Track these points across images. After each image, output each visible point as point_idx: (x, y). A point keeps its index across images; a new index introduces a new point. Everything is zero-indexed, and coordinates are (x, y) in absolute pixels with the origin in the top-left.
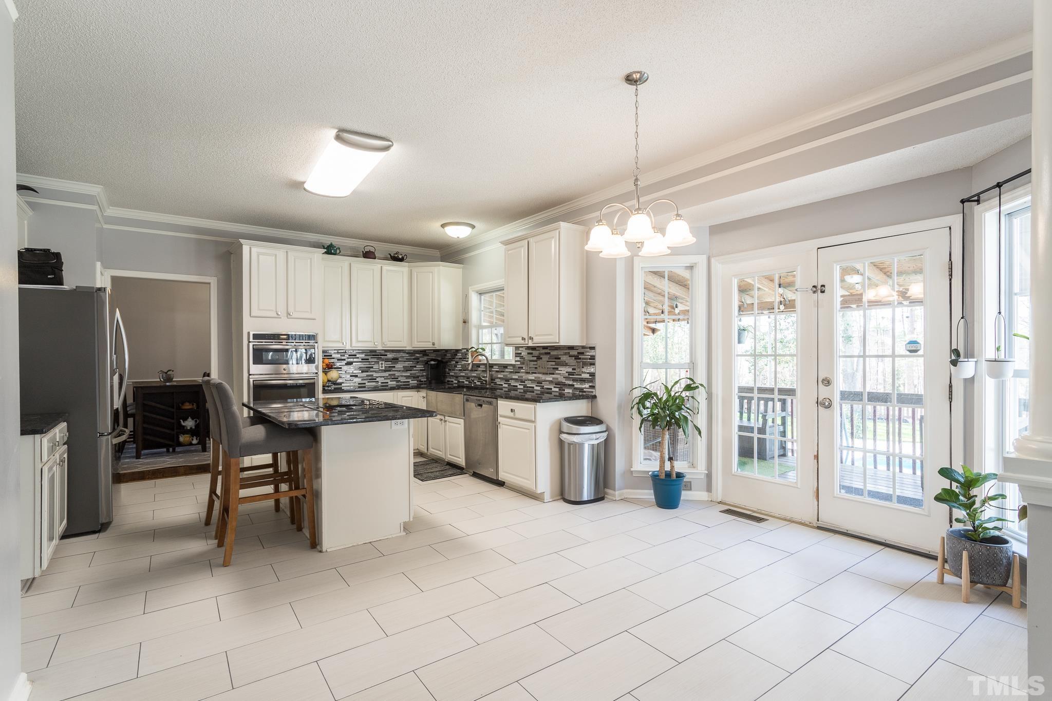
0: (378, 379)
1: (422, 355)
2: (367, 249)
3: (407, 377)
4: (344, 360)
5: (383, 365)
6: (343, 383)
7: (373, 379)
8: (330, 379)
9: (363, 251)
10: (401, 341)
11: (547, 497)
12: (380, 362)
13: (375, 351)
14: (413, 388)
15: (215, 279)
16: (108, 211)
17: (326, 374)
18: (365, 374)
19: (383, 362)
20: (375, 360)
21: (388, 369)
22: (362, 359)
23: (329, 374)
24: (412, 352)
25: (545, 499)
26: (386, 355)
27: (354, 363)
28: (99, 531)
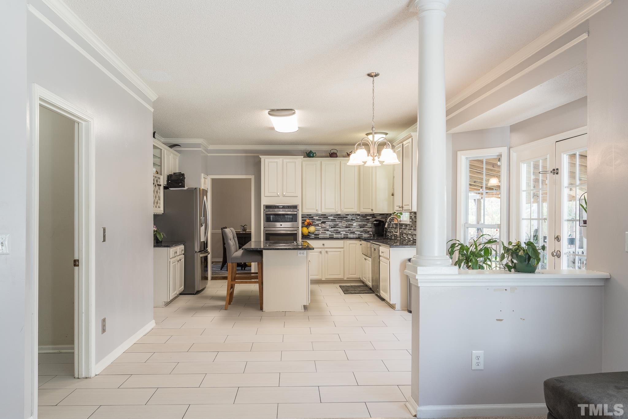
0: (341, 233)
1: (371, 217)
2: (332, 152)
3: (362, 232)
4: (321, 220)
5: (345, 224)
6: (320, 234)
7: (338, 233)
8: (310, 231)
9: (330, 153)
10: (353, 208)
11: (398, 307)
12: (343, 222)
13: (339, 215)
14: (365, 240)
15: (253, 176)
16: (210, 147)
17: (308, 229)
18: (333, 229)
19: (345, 222)
20: (340, 220)
21: (348, 226)
22: (331, 220)
23: (309, 228)
24: (364, 215)
25: (396, 308)
26: (347, 217)
27: (326, 222)
28: (195, 294)
